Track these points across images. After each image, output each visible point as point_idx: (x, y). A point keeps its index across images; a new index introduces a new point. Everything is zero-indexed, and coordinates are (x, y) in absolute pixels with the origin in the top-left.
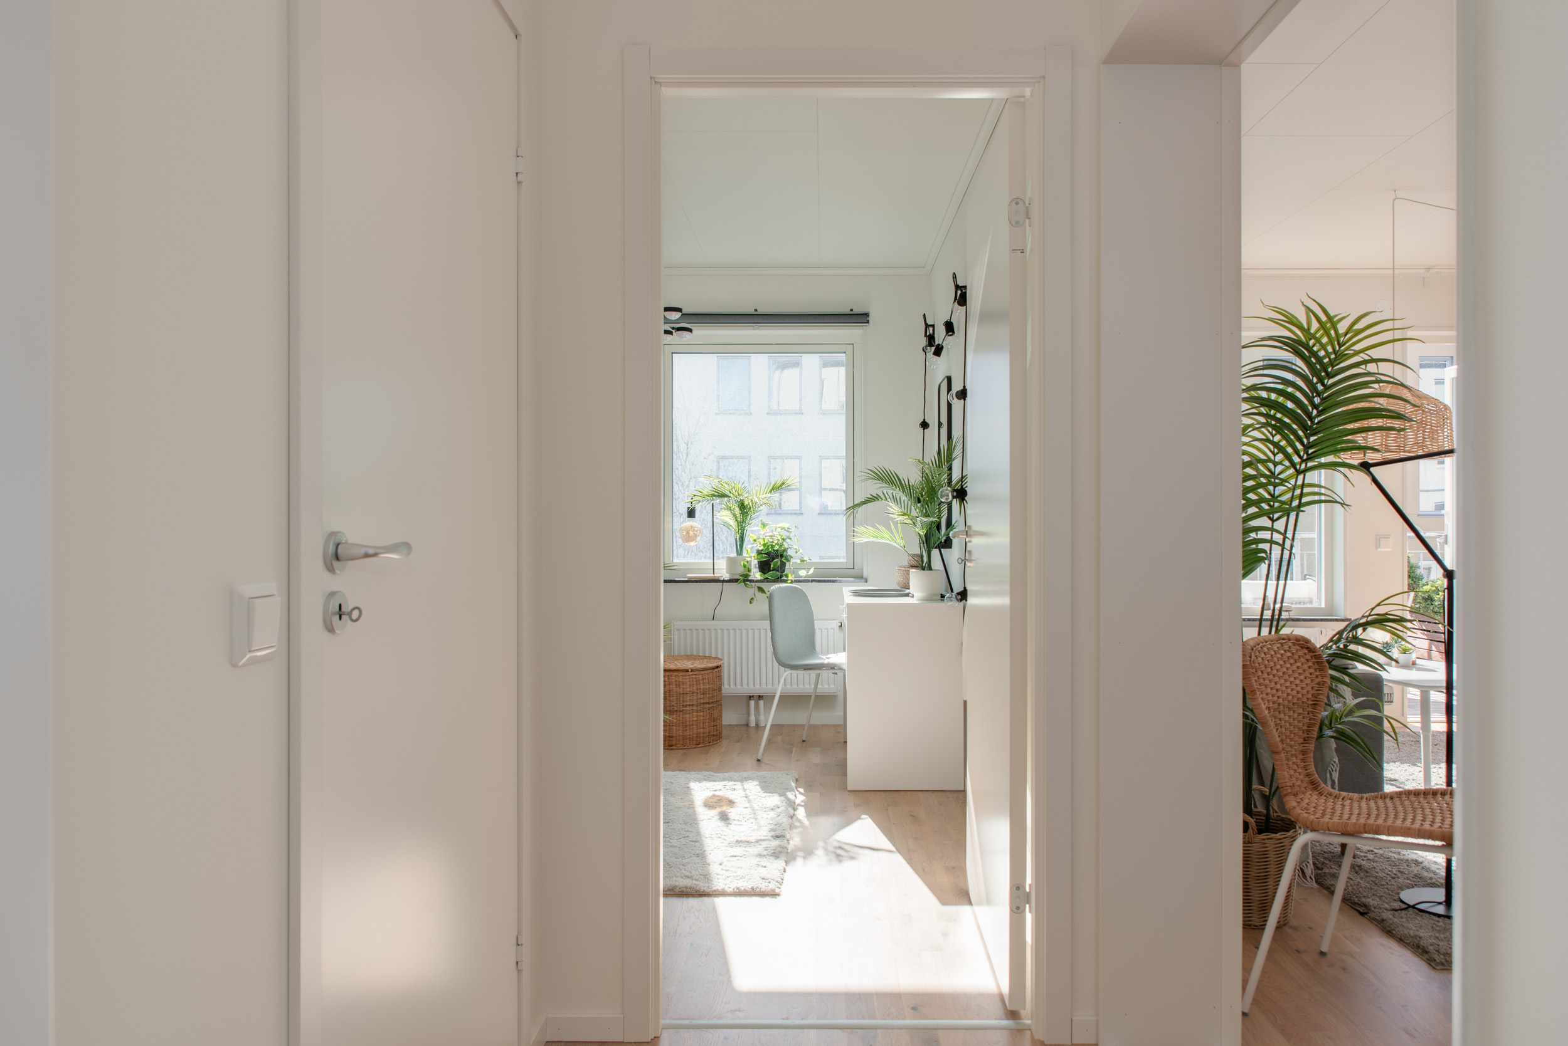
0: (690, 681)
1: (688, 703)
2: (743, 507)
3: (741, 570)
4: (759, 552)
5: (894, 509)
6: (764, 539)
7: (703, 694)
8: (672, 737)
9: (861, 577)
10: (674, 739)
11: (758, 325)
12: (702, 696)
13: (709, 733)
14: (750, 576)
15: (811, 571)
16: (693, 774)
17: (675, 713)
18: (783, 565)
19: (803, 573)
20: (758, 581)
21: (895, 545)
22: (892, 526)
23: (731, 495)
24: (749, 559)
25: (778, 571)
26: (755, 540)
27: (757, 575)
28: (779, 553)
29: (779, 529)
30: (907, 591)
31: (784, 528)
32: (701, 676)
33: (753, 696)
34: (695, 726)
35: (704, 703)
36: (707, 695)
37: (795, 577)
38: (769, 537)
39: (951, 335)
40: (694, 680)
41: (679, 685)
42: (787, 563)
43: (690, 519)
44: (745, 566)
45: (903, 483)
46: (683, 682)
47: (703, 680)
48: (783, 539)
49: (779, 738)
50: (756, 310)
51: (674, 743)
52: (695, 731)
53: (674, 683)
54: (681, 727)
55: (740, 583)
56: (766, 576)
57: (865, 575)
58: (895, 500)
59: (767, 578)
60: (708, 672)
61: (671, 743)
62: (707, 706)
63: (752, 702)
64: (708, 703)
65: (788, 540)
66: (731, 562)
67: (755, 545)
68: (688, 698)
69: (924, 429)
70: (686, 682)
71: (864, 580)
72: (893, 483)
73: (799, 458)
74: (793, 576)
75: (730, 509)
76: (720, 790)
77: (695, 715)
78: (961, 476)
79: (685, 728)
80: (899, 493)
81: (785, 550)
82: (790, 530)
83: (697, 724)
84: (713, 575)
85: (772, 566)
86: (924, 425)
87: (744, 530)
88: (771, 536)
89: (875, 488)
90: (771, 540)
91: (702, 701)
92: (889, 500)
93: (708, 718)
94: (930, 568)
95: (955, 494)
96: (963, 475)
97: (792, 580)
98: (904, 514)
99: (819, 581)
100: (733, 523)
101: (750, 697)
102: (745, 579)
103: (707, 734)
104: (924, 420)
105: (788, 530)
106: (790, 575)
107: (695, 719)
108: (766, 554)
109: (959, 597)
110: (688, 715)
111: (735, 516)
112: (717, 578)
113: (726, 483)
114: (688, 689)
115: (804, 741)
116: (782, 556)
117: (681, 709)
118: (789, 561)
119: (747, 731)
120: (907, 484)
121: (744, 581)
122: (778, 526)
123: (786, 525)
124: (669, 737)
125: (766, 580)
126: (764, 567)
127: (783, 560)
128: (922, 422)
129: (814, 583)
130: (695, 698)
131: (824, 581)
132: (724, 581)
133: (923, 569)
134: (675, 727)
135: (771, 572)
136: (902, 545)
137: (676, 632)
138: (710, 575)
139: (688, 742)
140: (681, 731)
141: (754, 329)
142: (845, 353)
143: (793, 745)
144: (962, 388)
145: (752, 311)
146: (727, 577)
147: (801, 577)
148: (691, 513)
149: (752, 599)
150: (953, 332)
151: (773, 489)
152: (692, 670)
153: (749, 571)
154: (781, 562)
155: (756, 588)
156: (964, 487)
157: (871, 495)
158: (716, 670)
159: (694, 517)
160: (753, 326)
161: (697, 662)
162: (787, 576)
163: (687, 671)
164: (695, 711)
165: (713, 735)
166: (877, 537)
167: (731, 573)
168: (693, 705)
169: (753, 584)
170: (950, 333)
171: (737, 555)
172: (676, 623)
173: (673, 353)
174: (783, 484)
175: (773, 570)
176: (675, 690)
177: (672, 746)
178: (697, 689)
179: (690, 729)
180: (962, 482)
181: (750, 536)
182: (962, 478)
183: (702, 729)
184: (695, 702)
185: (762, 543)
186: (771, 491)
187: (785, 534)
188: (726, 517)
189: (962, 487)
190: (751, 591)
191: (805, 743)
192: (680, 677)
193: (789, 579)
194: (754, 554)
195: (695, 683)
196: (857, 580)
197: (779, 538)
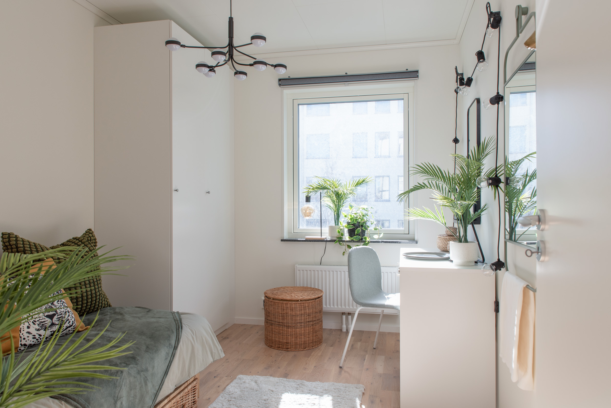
0: (299, 307)
1: (298, 321)
2: (338, 195)
3: (337, 234)
4: (348, 223)
5: (437, 195)
6: (351, 215)
7: (309, 316)
8: (288, 343)
9: (413, 241)
10: (289, 344)
11: (348, 82)
12: (307, 317)
13: (312, 340)
14: (343, 238)
15: (381, 236)
16: (291, 383)
17: (290, 328)
18: (363, 232)
19: (376, 237)
20: (347, 241)
21: (438, 222)
22: (436, 208)
23: (331, 188)
24: (342, 228)
25: (360, 235)
26: (346, 216)
27: (347, 237)
28: (360, 224)
29: (361, 209)
30: (447, 256)
31: (364, 208)
32: (307, 304)
33: (345, 313)
34: (303, 337)
35: (309, 322)
36: (311, 317)
37: (370, 239)
38: (354, 214)
39: (482, 62)
40: (302, 306)
41: (293, 310)
42: (366, 231)
43: (307, 203)
44: (339, 232)
45: (445, 175)
46: (295, 308)
47: (308, 306)
48: (363, 216)
49: (359, 344)
50: (346, 73)
51: (289, 347)
52: (303, 340)
53: (289, 308)
54: (294, 337)
55: (336, 242)
56: (352, 239)
57: (416, 238)
58: (438, 187)
59: (353, 240)
60: (312, 301)
61: (287, 347)
62: (311, 323)
63: (344, 317)
64: (312, 321)
65: (366, 216)
66: (331, 228)
67: (346, 219)
68: (298, 318)
69: (456, 144)
70: (297, 308)
71: (415, 242)
72: (436, 175)
73: (388, 176)
74: (369, 239)
75: (330, 196)
76: (304, 404)
77: (303, 329)
78: (495, 167)
79: (296, 337)
80: (441, 183)
81: (365, 222)
82: (368, 210)
83: (304, 335)
84: (320, 237)
85: (356, 232)
86: (456, 141)
87: (339, 209)
88: (355, 214)
89: (422, 179)
90: (355, 216)
91: (308, 320)
92: (433, 188)
93: (311, 331)
94: (466, 241)
95: (490, 181)
96: (498, 166)
97: (369, 241)
98: (445, 198)
99: (386, 242)
100: (332, 205)
101: (343, 314)
102: (340, 240)
103: (311, 341)
104: (456, 137)
105: (366, 210)
106: (367, 238)
107: (303, 332)
108: (352, 224)
109: (494, 267)
110: (298, 329)
111: (333, 202)
112: (322, 239)
113: (328, 181)
114: (298, 313)
115: (374, 348)
116: (362, 226)
117: (294, 325)
118: (367, 229)
119: (340, 335)
120: (448, 176)
121: (339, 241)
122: (360, 207)
123: (365, 207)
124: (286, 343)
125: (352, 241)
126: (352, 233)
127: (363, 228)
128: (454, 139)
129: (383, 243)
130: (303, 318)
131: (389, 242)
132: (327, 241)
133: (460, 241)
134: (289, 337)
135: (355, 236)
136: (444, 222)
137: (298, 272)
138: (319, 237)
139: (298, 346)
140: (293, 339)
141: (345, 86)
142: (403, 99)
143: (366, 352)
144: (496, 94)
145: (344, 74)
146: (329, 238)
147: (375, 239)
148: (308, 199)
149: (344, 252)
150: (484, 59)
151: (357, 184)
152: (301, 301)
153: (342, 235)
154: (362, 229)
155: (347, 246)
156: (498, 176)
157: (419, 184)
158: (317, 300)
159: (310, 202)
160: (345, 84)
161: (306, 294)
162: (365, 238)
163: (298, 301)
164: (303, 326)
165: (315, 342)
166: (424, 216)
167: (332, 237)
168: (301, 323)
169: (344, 243)
170: (481, 60)
171: (335, 225)
172: (298, 266)
173: (299, 105)
174: (363, 181)
175: (357, 235)
176: (290, 313)
177: (288, 349)
178: (304, 313)
179: (299, 338)
180: (496, 172)
181: (343, 214)
182: (496, 168)
183: (307, 339)
184: (303, 321)
185: (350, 218)
186: (356, 186)
187: (364, 212)
188: (327, 201)
189: (496, 176)
190: (344, 247)
191: (375, 350)
192: (293, 305)
193: (367, 240)
194: (345, 224)
195: (303, 308)
196: (411, 242)
197: (361, 214)
